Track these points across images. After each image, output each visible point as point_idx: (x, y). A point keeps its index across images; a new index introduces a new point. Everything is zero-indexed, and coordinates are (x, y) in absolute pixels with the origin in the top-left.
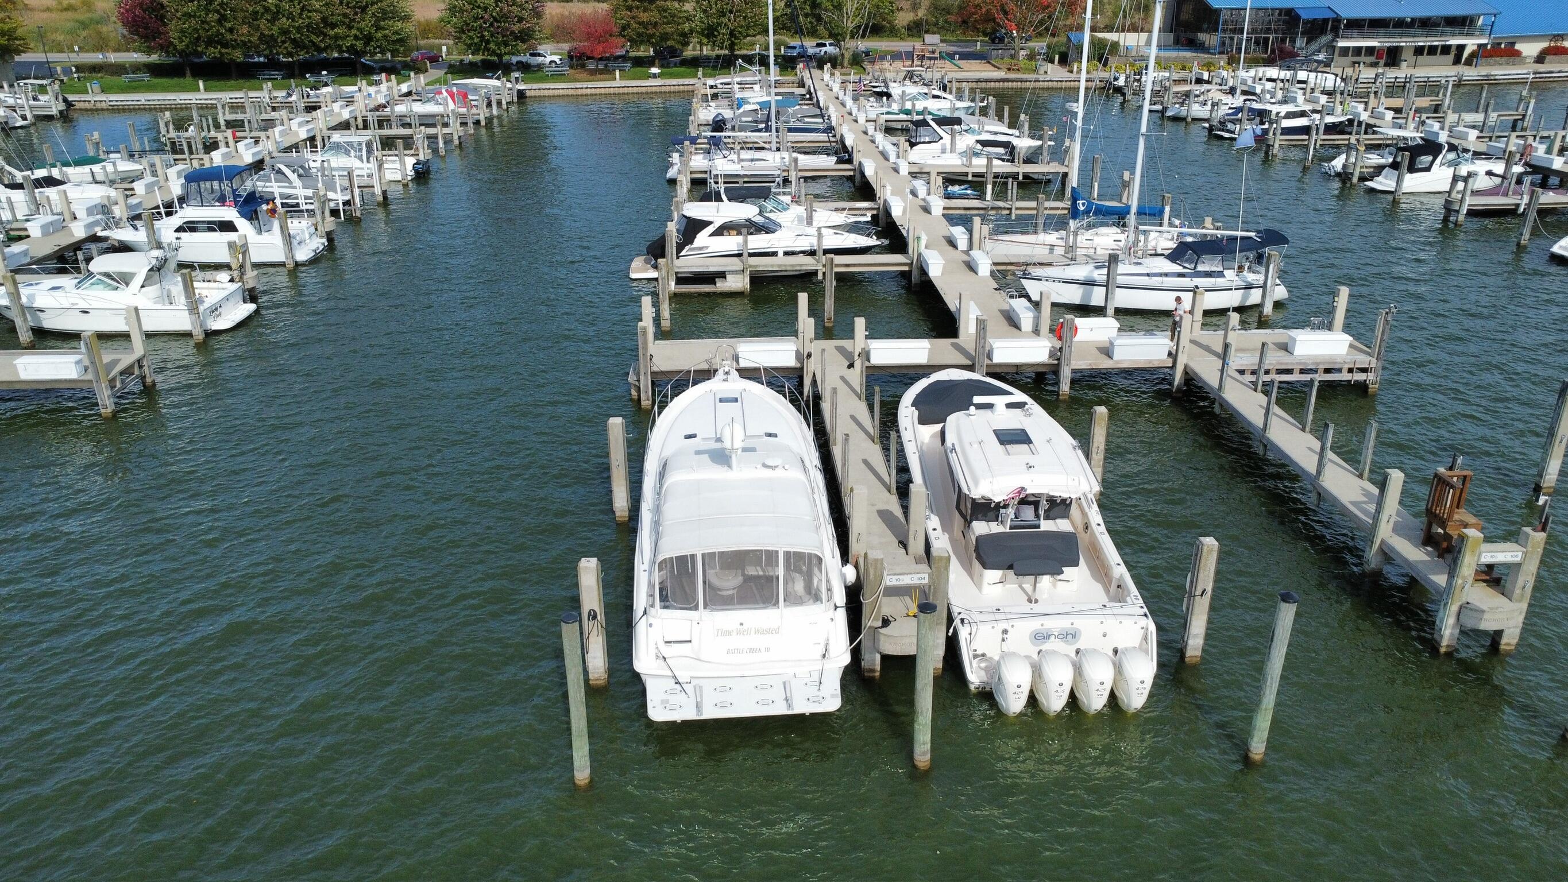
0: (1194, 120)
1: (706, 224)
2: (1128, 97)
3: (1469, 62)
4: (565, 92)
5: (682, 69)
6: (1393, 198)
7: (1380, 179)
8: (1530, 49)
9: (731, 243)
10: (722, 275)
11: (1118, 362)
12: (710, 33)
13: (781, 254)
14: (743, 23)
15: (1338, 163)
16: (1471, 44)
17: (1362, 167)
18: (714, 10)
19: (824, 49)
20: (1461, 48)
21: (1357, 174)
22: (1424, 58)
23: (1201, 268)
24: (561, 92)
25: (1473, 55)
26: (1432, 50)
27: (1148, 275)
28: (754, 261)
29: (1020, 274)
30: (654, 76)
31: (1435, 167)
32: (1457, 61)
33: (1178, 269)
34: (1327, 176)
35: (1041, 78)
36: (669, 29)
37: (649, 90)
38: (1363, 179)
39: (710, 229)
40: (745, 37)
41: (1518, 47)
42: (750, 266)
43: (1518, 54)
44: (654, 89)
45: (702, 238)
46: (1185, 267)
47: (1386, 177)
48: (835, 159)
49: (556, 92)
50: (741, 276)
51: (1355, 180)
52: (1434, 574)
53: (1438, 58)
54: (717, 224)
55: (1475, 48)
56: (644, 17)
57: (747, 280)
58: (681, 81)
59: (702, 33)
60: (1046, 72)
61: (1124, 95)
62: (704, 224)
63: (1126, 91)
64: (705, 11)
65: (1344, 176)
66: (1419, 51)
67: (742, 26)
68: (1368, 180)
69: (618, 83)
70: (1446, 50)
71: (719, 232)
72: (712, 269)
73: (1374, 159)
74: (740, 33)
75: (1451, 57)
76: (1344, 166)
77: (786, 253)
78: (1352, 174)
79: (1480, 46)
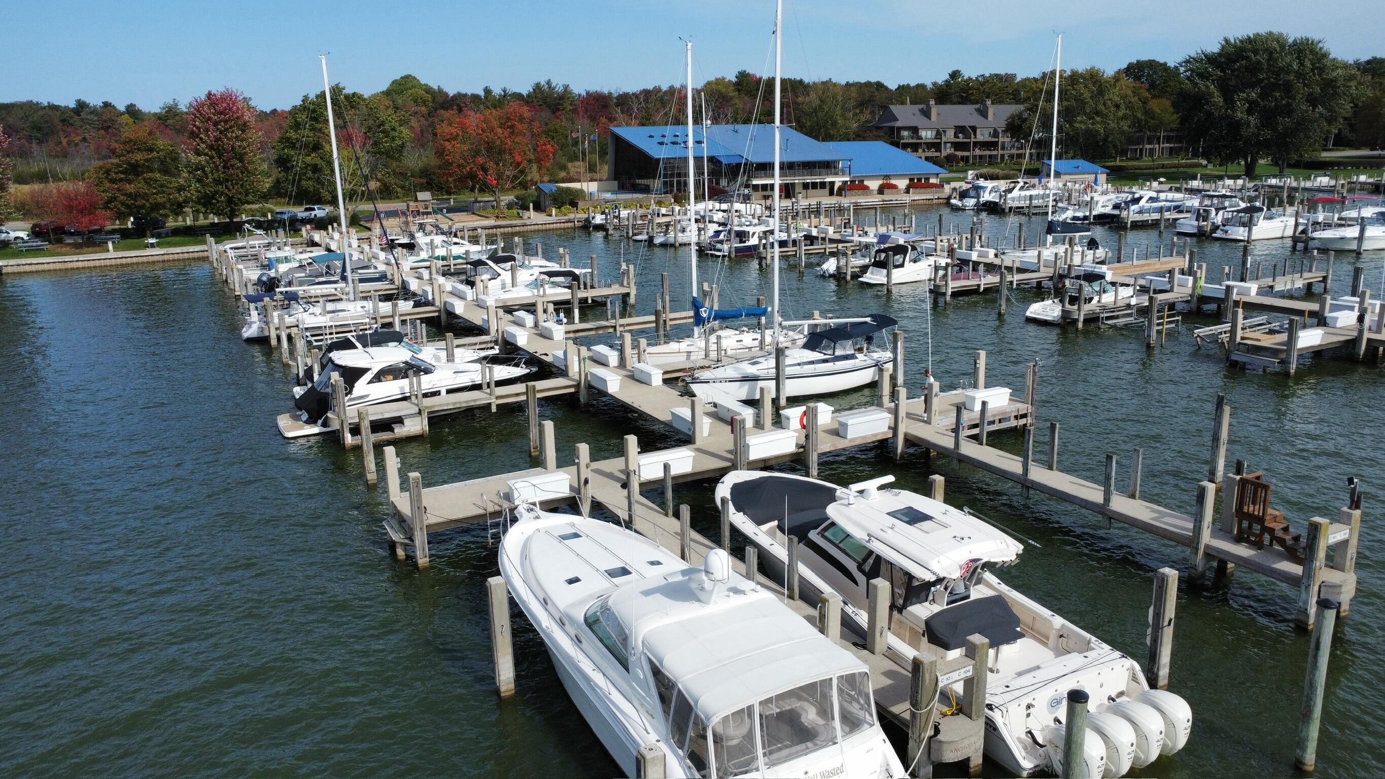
0: (680, 245)
1: (363, 371)
2: (610, 232)
3: (839, 193)
4: (52, 267)
5: (177, 239)
6: (888, 288)
7: (868, 274)
8: (874, 185)
9: (393, 387)
10: (399, 420)
11: (851, 440)
12: (207, 202)
13: (443, 392)
14: (240, 190)
15: (830, 265)
16: (838, 180)
17: (852, 268)
18: (210, 179)
19: (313, 213)
20: (832, 184)
21: (849, 273)
22: (810, 191)
23: (839, 352)
24: (46, 267)
25: (841, 189)
26: (814, 186)
27: (799, 364)
28: (428, 402)
29: (689, 379)
30: (152, 246)
31: (906, 263)
32: (831, 193)
33: (820, 356)
34: (824, 277)
35: (528, 222)
36: (160, 199)
37: (151, 259)
38: (855, 276)
39: (368, 376)
40: (243, 204)
41: (866, 183)
42: (427, 407)
43: (867, 188)
44: (156, 258)
45: (361, 387)
46: (825, 354)
47: (872, 273)
48: (412, 303)
49: (40, 268)
50: (418, 419)
51: (849, 278)
52: (1274, 563)
53: (819, 191)
54: (375, 370)
55: (840, 184)
56: (130, 188)
57: (426, 422)
58: (185, 249)
59: (198, 202)
60: (529, 218)
61: (606, 230)
62: (361, 372)
63: (608, 227)
64: (199, 181)
65: (838, 276)
66: (806, 186)
67: (241, 193)
68: (860, 277)
69: (112, 254)
70: (823, 185)
71: (379, 377)
72: (387, 416)
73: (859, 261)
74: (239, 199)
75: (827, 191)
76: (838, 268)
77: (449, 392)
78: (846, 274)
79: (845, 183)
